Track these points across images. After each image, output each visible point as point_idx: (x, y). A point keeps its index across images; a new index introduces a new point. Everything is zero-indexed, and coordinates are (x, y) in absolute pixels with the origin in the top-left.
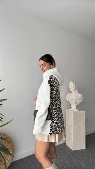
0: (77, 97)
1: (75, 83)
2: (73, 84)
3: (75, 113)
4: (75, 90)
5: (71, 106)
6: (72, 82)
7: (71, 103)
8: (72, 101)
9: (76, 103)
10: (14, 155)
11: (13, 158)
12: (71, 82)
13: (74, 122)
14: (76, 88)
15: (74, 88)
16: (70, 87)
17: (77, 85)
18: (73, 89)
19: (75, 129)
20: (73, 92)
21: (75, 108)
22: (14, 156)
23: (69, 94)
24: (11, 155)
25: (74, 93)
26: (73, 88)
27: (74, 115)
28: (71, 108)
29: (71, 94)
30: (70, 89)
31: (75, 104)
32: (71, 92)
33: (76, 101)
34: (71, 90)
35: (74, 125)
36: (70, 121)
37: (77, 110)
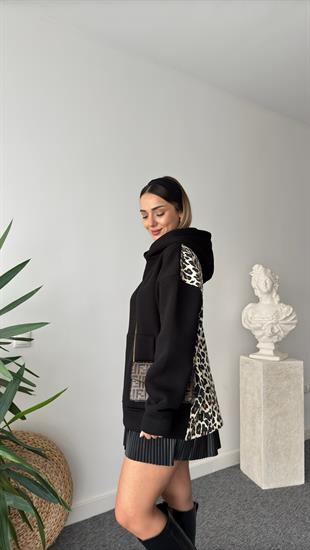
0: (278, 317)
1: (269, 271)
2: (263, 275)
3: (269, 368)
4: (270, 292)
5: (258, 346)
6: (261, 267)
7: (257, 334)
8: (259, 329)
9: (274, 334)
10: (70, 503)
11: (67, 515)
12: (256, 266)
13: (268, 396)
14: (272, 287)
15: (269, 286)
16: (254, 285)
17: (277, 277)
18: (265, 290)
19: (272, 419)
20: (265, 301)
21: (271, 353)
22: (72, 507)
23: (250, 305)
24: (62, 503)
25: (269, 302)
26: (262, 286)
27: (266, 374)
28: (258, 350)
29: (259, 306)
30: (253, 290)
31: (271, 337)
32: (257, 300)
33: (272, 329)
34: (257, 293)
35: (268, 406)
36: (253, 395)
37: (277, 359)
